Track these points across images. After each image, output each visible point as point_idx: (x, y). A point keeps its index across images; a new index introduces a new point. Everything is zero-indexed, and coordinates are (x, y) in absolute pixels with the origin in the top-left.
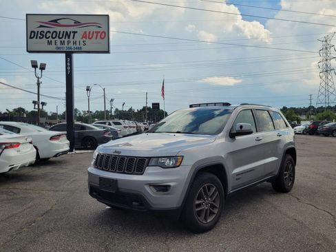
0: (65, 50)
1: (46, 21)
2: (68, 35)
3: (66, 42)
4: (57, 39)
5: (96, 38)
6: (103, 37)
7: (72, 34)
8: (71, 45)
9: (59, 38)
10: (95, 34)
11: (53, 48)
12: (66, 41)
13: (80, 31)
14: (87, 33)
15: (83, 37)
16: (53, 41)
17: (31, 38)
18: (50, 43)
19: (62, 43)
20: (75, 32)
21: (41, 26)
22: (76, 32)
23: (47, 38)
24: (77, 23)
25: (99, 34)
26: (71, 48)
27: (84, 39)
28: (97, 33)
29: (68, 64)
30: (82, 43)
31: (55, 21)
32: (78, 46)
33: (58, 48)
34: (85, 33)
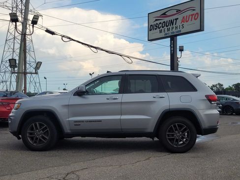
0: (170, 35)
1: (159, 16)
2: (172, 22)
3: (171, 29)
4: (165, 27)
5: (191, 20)
6: (196, 17)
7: (175, 21)
8: (174, 30)
9: (167, 26)
10: (191, 17)
11: (162, 35)
12: (171, 27)
13: (180, 17)
14: (185, 18)
15: (182, 21)
16: (163, 29)
17: (150, 30)
18: (161, 32)
19: (168, 30)
20: (176, 19)
21: (156, 20)
22: (178, 19)
23: (159, 28)
24: (178, 11)
25: (193, 16)
26: (174, 33)
27: (183, 23)
28: (192, 15)
29: (172, 46)
30: (181, 27)
31: (164, 14)
32: (178, 29)
33: (166, 34)
34: (184, 17)
